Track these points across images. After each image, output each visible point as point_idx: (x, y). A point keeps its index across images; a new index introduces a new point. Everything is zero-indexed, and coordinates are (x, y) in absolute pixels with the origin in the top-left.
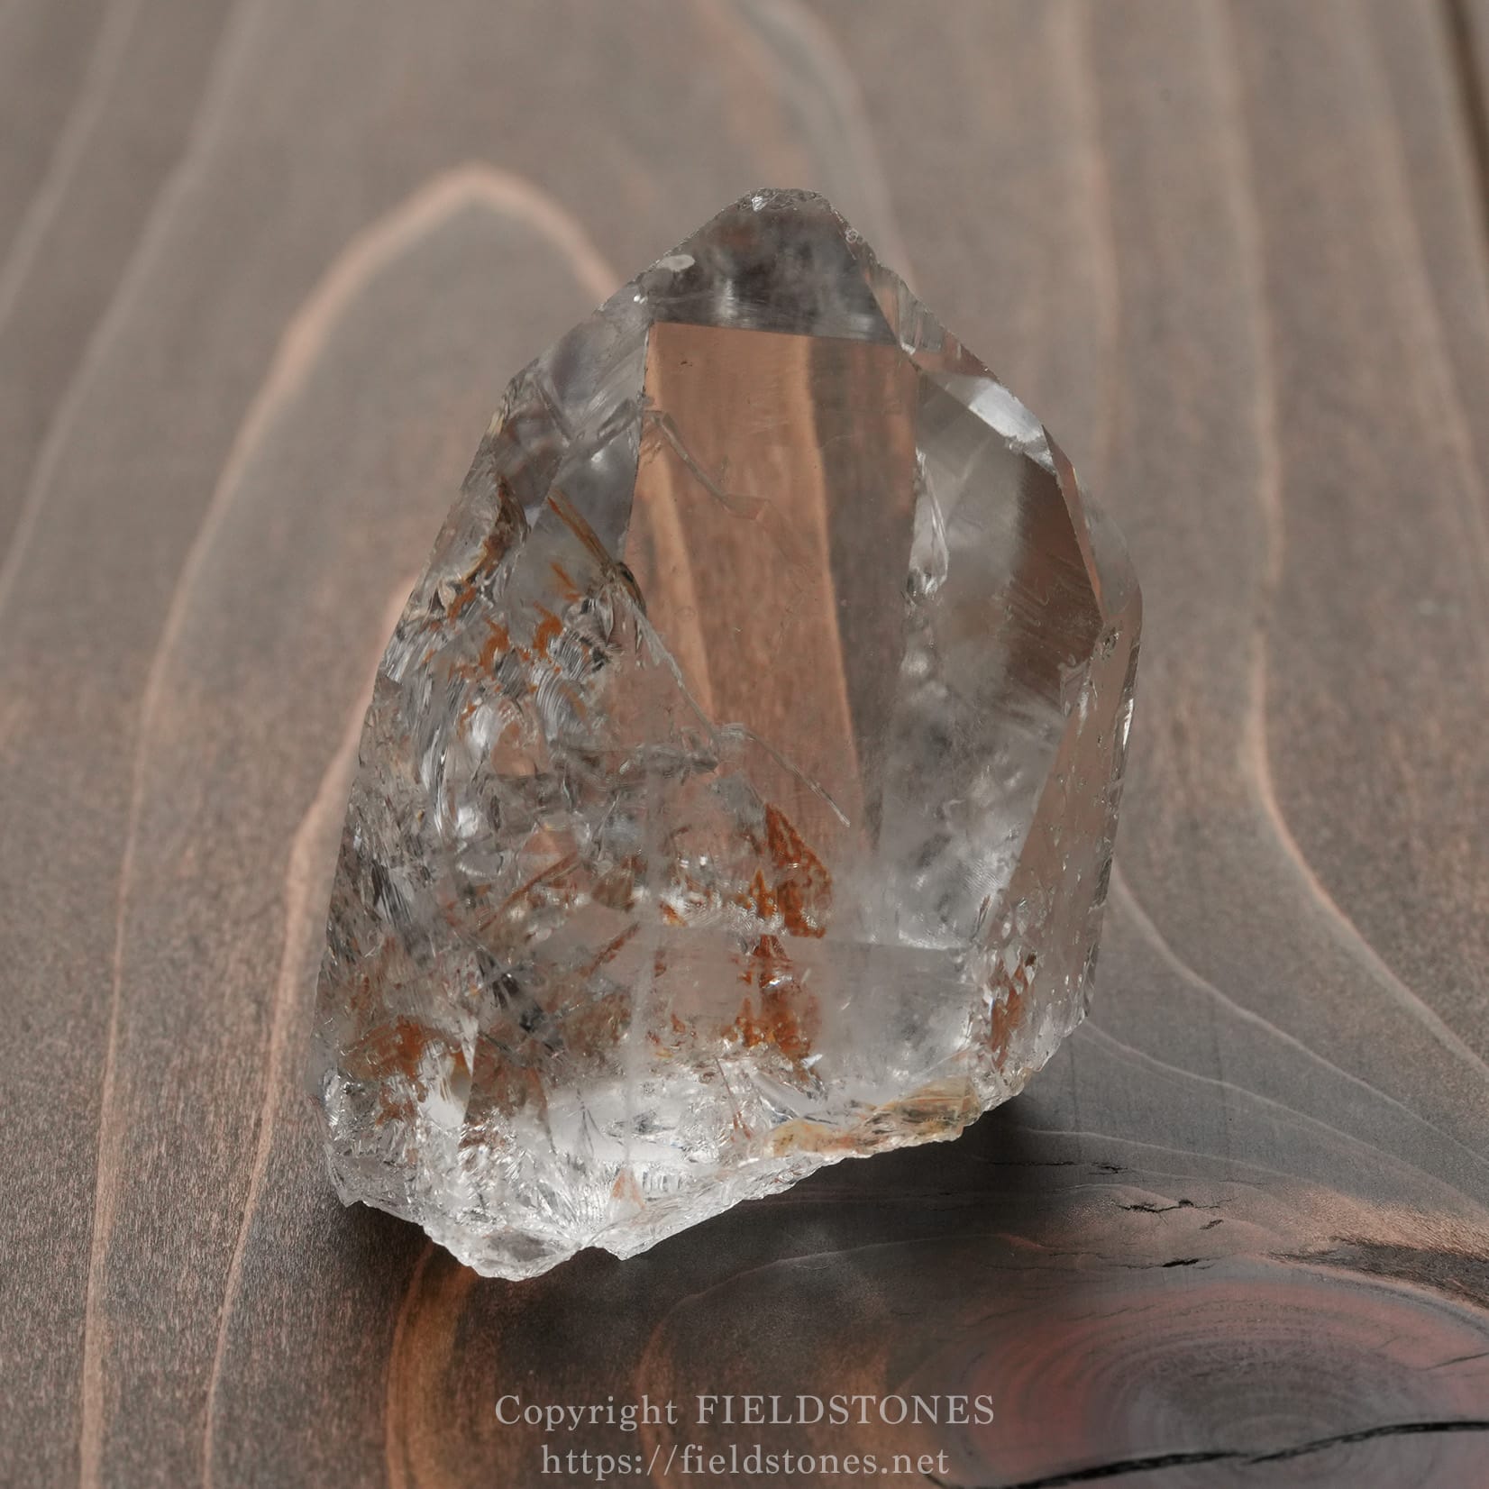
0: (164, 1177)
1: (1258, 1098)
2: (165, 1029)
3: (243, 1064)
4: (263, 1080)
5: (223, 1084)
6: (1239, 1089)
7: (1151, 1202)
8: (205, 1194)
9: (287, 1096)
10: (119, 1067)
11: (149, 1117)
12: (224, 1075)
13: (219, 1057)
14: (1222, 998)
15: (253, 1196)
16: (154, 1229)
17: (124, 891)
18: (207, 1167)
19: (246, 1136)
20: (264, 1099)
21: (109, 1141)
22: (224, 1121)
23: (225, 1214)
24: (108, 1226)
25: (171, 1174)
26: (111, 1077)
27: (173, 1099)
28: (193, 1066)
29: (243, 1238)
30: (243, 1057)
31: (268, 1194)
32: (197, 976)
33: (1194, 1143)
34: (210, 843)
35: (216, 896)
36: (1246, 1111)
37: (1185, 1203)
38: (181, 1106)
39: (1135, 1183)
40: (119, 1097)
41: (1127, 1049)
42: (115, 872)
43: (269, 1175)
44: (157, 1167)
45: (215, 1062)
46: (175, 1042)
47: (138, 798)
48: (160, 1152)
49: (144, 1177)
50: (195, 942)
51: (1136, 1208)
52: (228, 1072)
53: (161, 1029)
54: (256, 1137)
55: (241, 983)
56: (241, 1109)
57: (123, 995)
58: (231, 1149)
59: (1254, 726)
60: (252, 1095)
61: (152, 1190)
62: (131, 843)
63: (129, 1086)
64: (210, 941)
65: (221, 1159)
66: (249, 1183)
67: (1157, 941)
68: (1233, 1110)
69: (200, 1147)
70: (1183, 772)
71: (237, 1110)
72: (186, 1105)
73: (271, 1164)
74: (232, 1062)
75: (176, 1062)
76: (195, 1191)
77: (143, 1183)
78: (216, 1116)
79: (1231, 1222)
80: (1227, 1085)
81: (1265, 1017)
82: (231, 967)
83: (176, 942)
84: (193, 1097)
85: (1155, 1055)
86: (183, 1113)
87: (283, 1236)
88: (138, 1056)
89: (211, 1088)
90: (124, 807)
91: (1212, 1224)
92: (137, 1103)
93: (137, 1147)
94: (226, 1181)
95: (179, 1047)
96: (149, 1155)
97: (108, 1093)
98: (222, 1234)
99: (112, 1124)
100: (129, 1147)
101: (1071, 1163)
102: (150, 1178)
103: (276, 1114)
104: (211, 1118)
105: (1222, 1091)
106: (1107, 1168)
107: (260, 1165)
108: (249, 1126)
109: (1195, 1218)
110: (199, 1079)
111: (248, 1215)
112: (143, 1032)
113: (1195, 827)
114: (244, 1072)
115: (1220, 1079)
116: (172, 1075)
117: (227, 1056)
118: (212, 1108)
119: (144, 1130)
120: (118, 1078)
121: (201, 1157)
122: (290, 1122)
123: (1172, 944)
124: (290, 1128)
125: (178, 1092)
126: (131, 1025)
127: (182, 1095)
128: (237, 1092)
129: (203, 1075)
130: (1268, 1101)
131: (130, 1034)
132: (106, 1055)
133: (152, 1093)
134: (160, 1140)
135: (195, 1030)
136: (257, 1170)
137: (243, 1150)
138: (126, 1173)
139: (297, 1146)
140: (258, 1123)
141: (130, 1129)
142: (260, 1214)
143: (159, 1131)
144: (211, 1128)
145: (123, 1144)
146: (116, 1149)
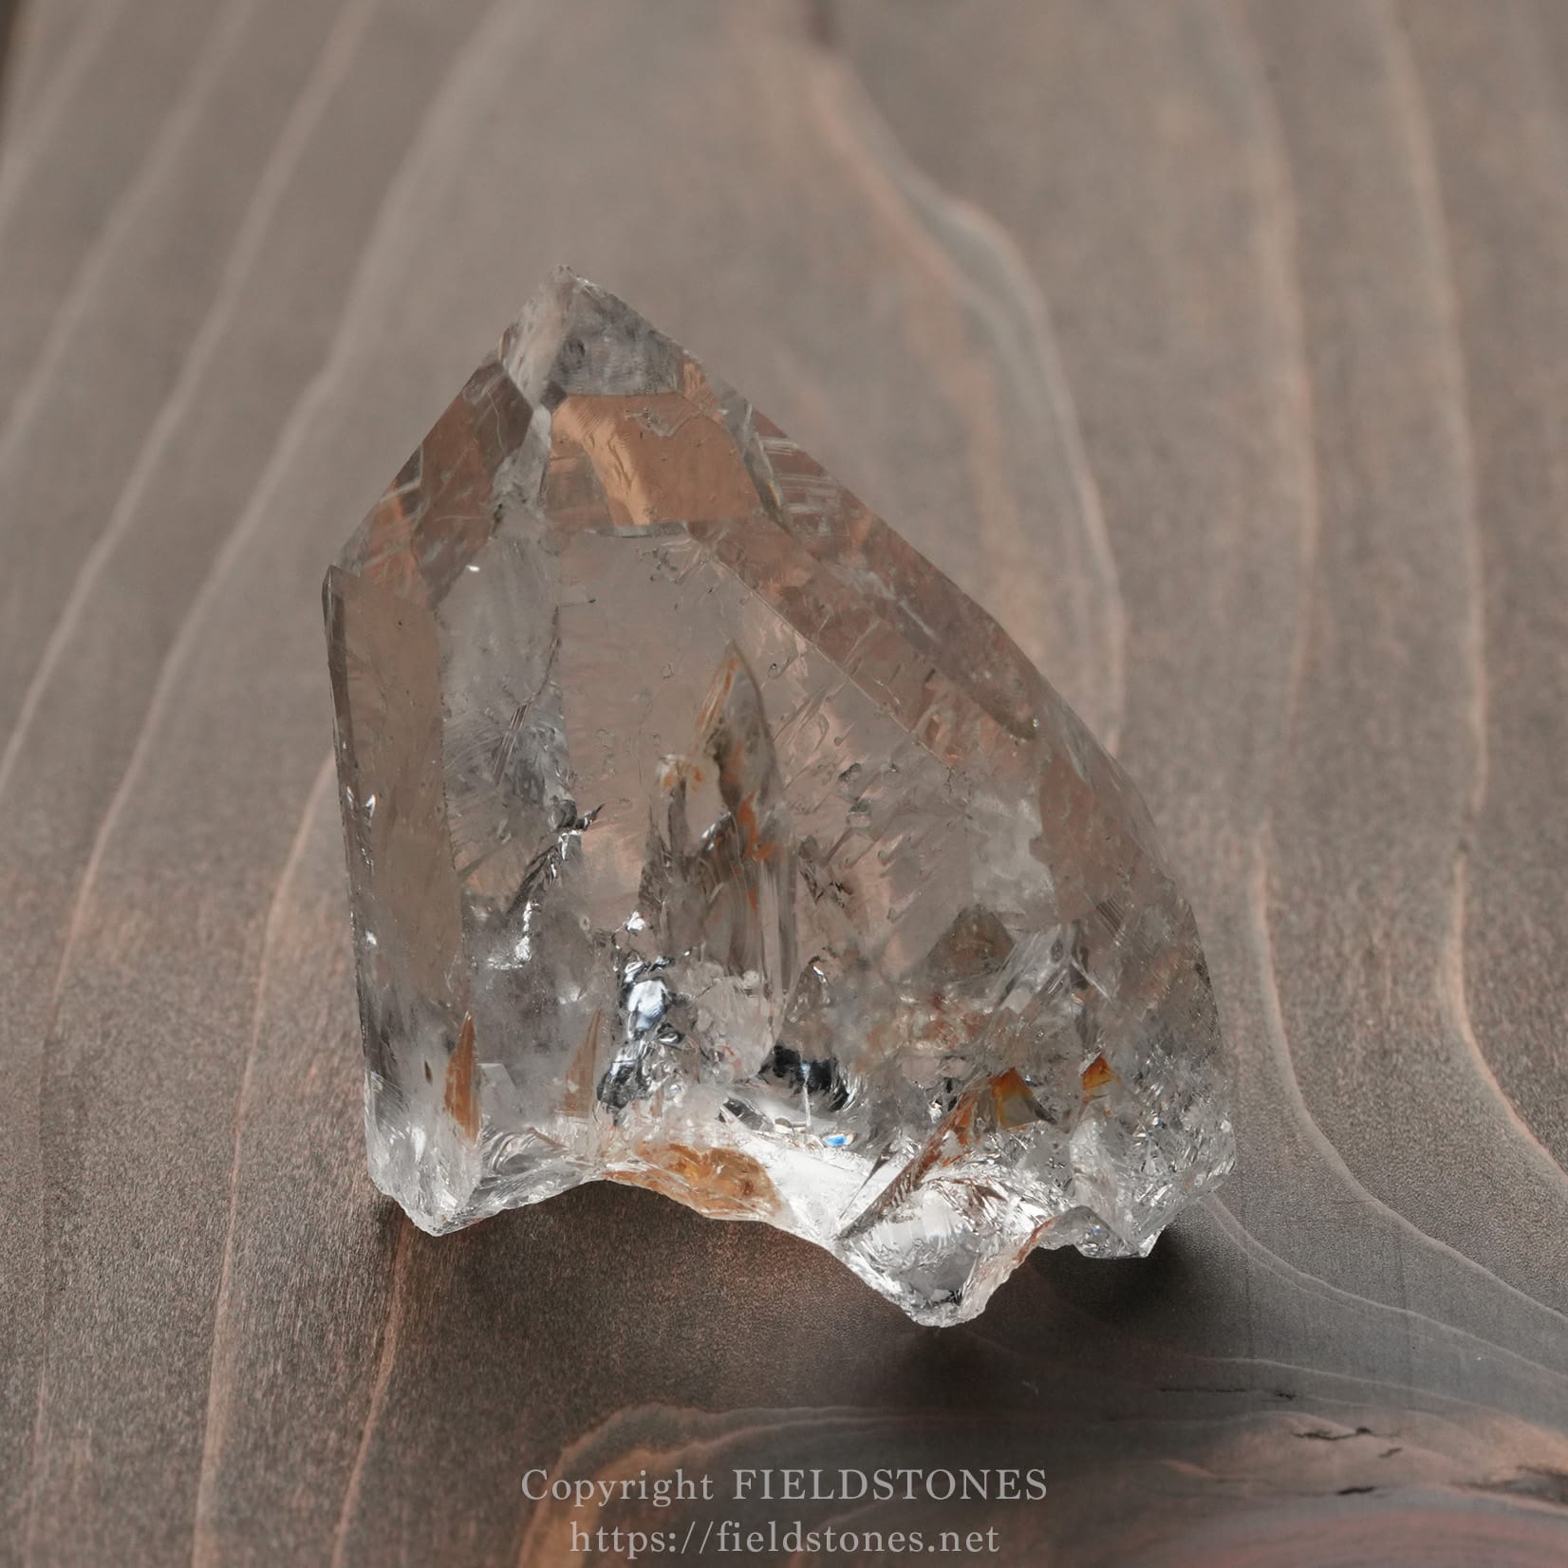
0: (279, 1397)
1: (1443, 1327)
2: (284, 1248)
3: (365, 1282)
4: (386, 1299)
5: (344, 1303)
6: (1423, 1318)
7: (1327, 1430)
8: (322, 1413)
9: (411, 1315)
10: (234, 1285)
11: (265, 1335)
12: (345, 1293)
13: (341, 1276)
14: (1409, 1226)
15: (373, 1415)
16: (268, 1446)
17: (242, 1109)
18: (326, 1385)
19: (366, 1356)
20: (387, 1319)
21: (222, 1358)
22: (344, 1339)
23: (344, 1432)
24: (219, 1443)
25: (287, 1393)
26: (225, 1295)
27: (290, 1317)
28: (313, 1283)
29: (362, 1457)
30: (366, 1275)
31: (389, 1413)
32: (318, 1194)
33: (1374, 1371)
34: (336, 1060)
35: (340, 1114)
36: (1431, 1340)
37: (1363, 1431)
38: (299, 1324)
39: (1311, 1412)
40: (233, 1314)
41: (1307, 1276)
42: (234, 1089)
43: (391, 1393)
44: (272, 1385)
45: (335, 1282)
46: (294, 1260)
47: (260, 1015)
48: (275, 1371)
49: (258, 1395)
50: (317, 1160)
51: (1310, 1435)
52: (349, 1290)
53: (279, 1247)
54: (377, 1357)
55: (366, 1201)
56: (362, 1328)
57: (239, 1213)
58: (351, 1367)
59: (1453, 951)
60: (374, 1314)
61: (267, 1407)
62: (251, 1060)
63: (244, 1304)
64: (333, 1158)
65: (340, 1378)
66: (369, 1402)
67: (1341, 1168)
68: (1418, 1338)
69: (318, 1366)
70: (1375, 999)
71: (359, 1328)
72: (305, 1323)
73: (393, 1383)
74: (354, 1280)
75: (295, 1280)
76: (312, 1409)
77: (257, 1401)
78: (335, 1335)
79: (1409, 1449)
80: (1411, 1313)
81: (1454, 1246)
82: (355, 1186)
83: (296, 1160)
84: (312, 1316)
85: (1335, 1283)
86: (301, 1330)
87: (404, 1455)
88: (254, 1274)
89: (331, 1307)
90: (244, 1023)
91: (1391, 1452)
92: (253, 1321)
93: (252, 1365)
94: (345, 1400)
95: (298, 1265)
96: (263, 1374)
97: (222, 1310)
98: (340, 1453)
99: (226, 1341)
100: (243, 1365)
101: (1242, 1390)
102: (264, 1396)
103: (400, 1334)
104: (331, 1336)
105: (1405, 1319)
106: (1281, 1395)
107: (382, 1382)
108: (370, 1344)
109: (1372, 1446)
110: (319, 1298)
111: (368, 1433)
112: (260, 1250)
113: (1385, 1054)
114: (367, 1291)
115: (1404, 1308)
116: (291, 1293)
117: (348, 1275)
118: (332, 1326)
119: (259, 1348)
120: (231, 1296)
121: (319, 1375)
122: (414, 1341)
123: (1357, 1172)
124: (414, 1347)
125: (296, 1310)
126: (249, 1241)
127: (300, 1313)
128: (359, 1311)
129: (323, 1293)
130: (1454, 1330)
131: (246, 1251)
132: (221, 1272)
133: (268, 1310)
134: (277, 1357)
135: (315, 1248)
136: (378, 1389)
137: (364, 1369)
138: (240, 1391)
139: (421, 1366)
140: (380, 1343)
141: (244, 1346)
142: (380, 1434)
143: (275, 1349)
144: (330, 1346)
145: (236, 1361)
146: (228, 1365)
